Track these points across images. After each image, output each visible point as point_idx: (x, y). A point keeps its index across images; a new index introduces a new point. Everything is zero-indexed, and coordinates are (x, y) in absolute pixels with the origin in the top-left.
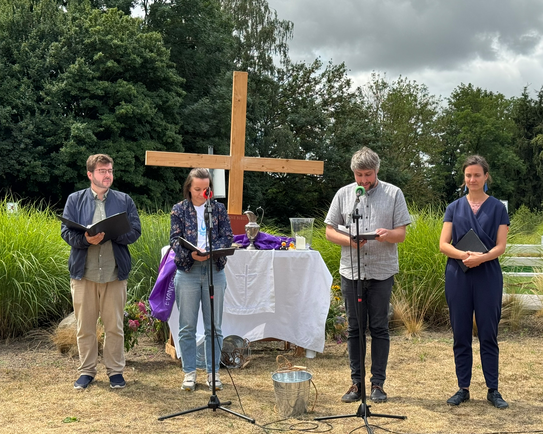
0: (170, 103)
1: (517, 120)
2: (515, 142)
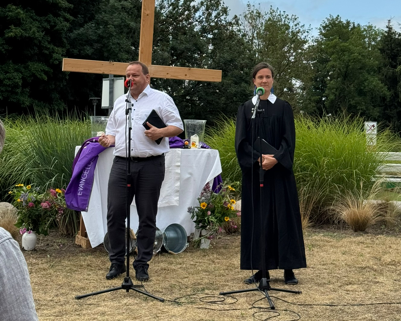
0: (57, 27)
1: (382, 51)
2: (381, 70)
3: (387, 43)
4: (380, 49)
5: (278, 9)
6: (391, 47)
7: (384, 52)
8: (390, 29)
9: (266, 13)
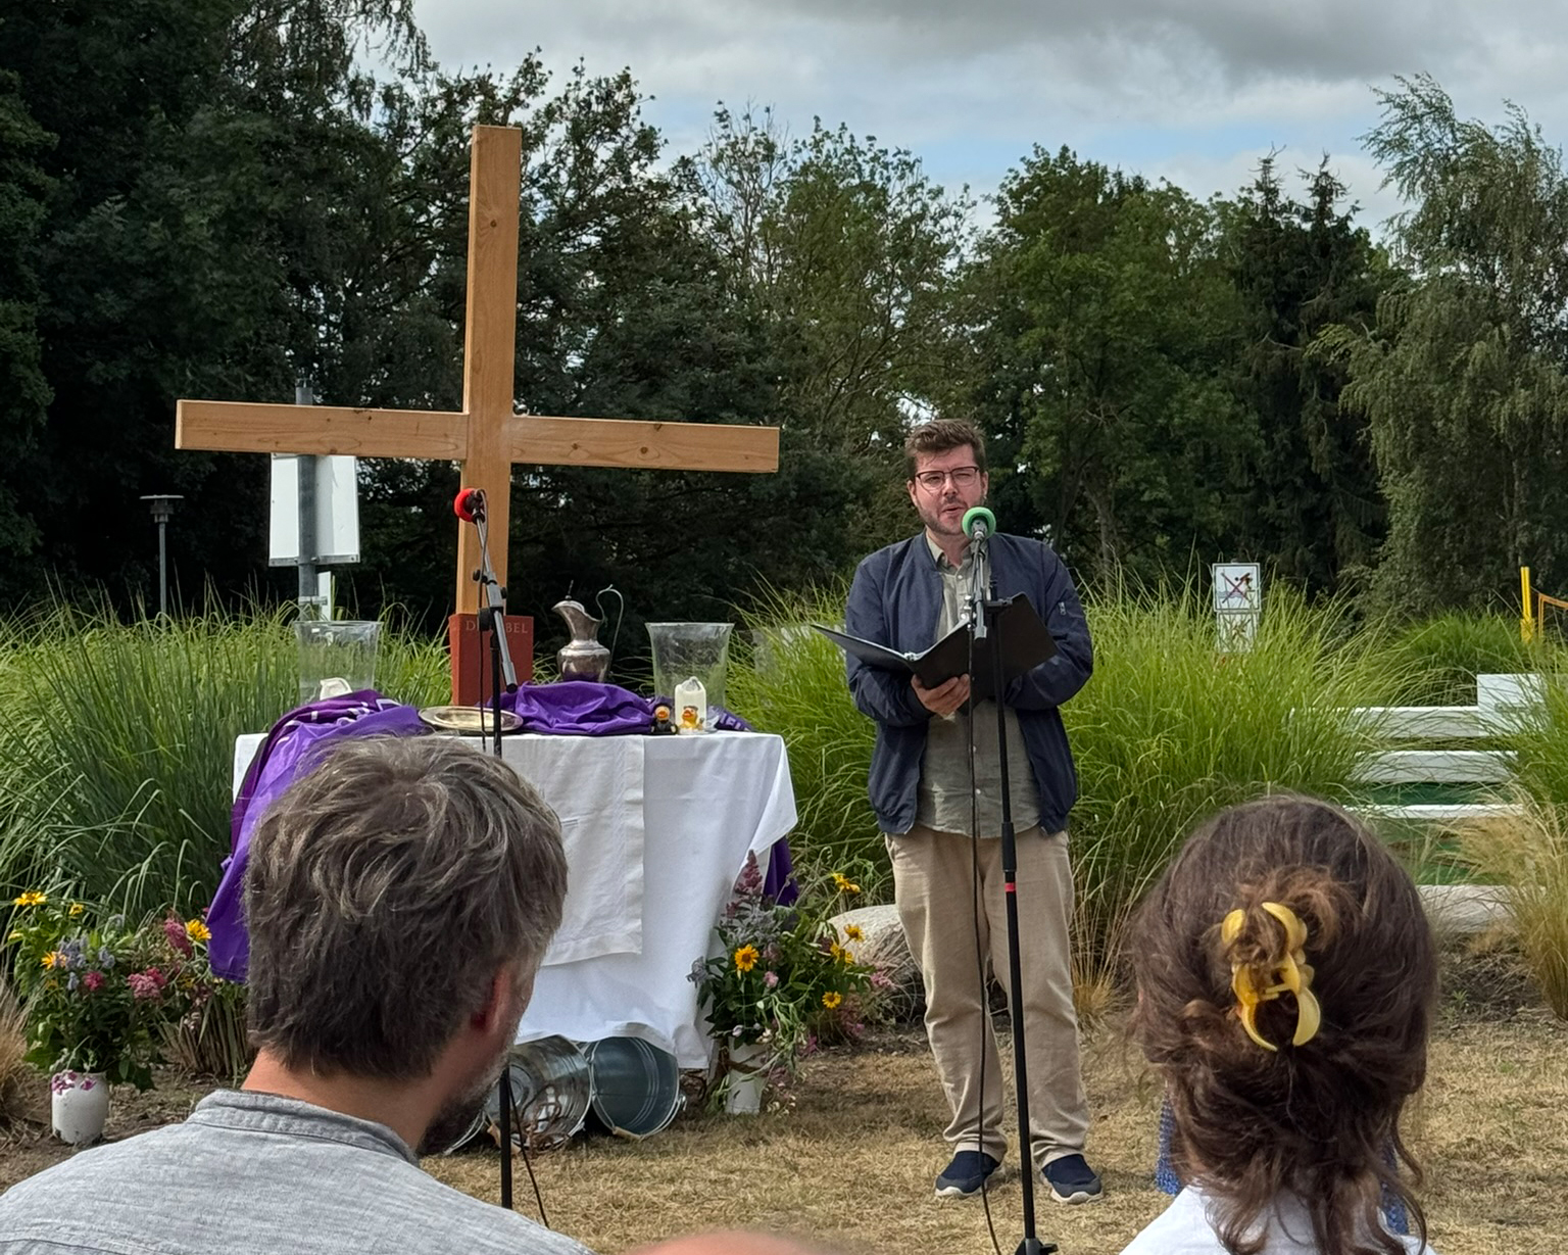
1: (1242, 278)
2: (1239, 353)
3: (1259, 247)
4: (1233, 273)
5: (843, 127)
6: (1276, 262)
7: (1252, 280)
8: (1271, 193)
9: (799, 145)
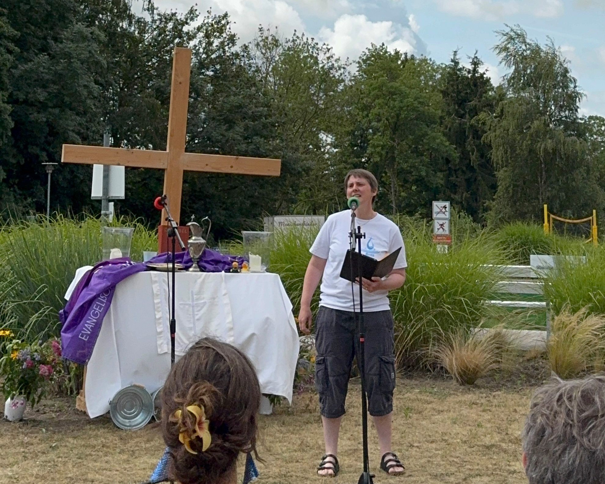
1: (445, 93)
2: (443, 121)
3: (451, 83)
5: (303, 35)
7: (448, 94)
8: (456, 63)
9: (287, 40)
